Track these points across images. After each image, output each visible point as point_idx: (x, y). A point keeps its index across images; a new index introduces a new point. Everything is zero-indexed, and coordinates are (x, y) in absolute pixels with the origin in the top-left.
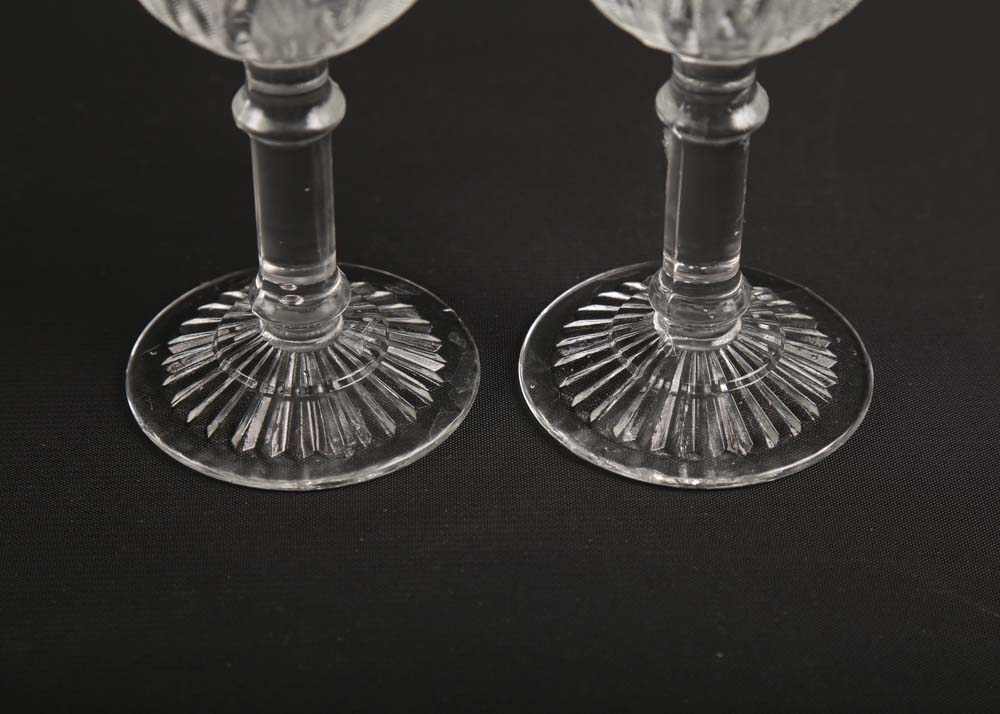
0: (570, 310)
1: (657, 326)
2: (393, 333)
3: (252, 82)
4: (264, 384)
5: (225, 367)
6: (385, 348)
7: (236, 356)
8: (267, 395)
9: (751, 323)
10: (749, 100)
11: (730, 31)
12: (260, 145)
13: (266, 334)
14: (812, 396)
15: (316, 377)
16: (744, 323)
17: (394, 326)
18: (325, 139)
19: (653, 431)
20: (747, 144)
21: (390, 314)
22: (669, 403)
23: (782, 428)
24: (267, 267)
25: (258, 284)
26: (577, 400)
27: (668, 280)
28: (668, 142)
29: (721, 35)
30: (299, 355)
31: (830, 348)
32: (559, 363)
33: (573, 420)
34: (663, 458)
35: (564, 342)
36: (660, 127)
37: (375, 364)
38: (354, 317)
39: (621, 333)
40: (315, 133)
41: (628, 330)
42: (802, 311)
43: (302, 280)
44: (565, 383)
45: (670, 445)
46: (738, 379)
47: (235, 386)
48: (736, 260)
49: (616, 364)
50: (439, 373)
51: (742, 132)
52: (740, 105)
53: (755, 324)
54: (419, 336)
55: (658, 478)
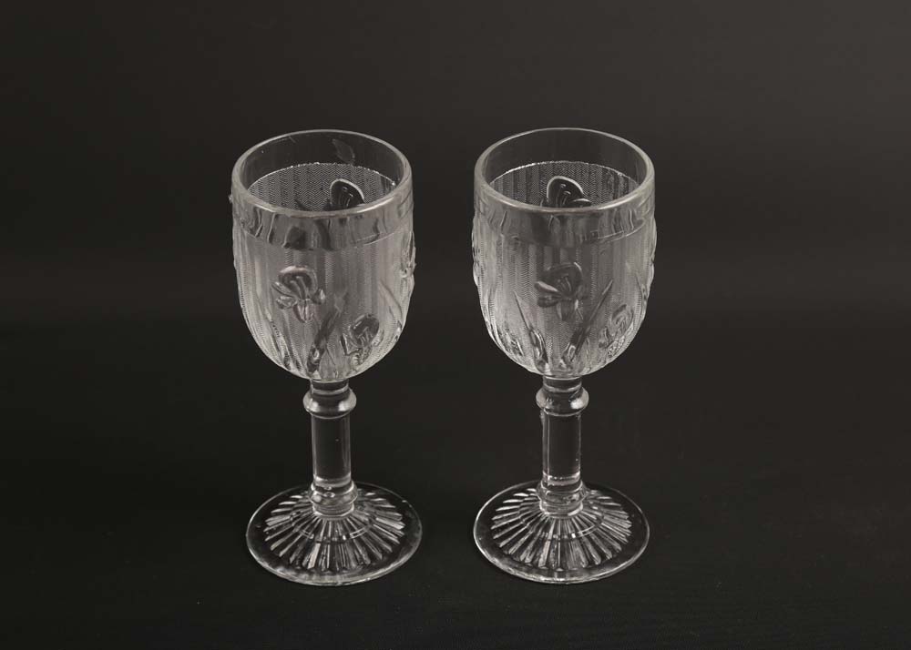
0: (499, 503)
1: (541, 508)
2: (378, 512)
3: (313, 390)
4: (317, 537)
5: (296, 530)
6: (375, 518)
7: (302, 525)
8: (318, 542)
9: (588, 506)
10: (579, 396)
11: (564, 365)
12: (316, 419)
13: (317, 513)
14: (618, 541)
15: (342, 532)
16: (584, 506)
17: (379, 508)
18: (346, 416)
19: (540, 557)
20: (580, 416)
21: (376, 503)
22: (547, 544)
23: (602, 555)
24: (318, 479)
25: (313, 488)
26: (502, 544)
27: (545, 485)
28: (543, 417)
29: (560, 366)
30: (333, 522)
31: (628, 519)
32: (493, 528)
33: (500, 553)
34: (544, 570)
35: (496, 518)
36: (539, 410)
37: (370, 526)
38: (358, 504)
39: (524, 511)
40: (343, 413)
41: (527, 510)
42: (615, 502)
43: (334, 486)
44: (497, 536)
45: (547, 563)
46: (581, 532)
47: (303, 538)
48: (578, 474)
49: (521, 526)
50: (402, 530)
51: (576, 410)
52: (574, 399)
53: (590, 507)
54: (391, 513)
55: (543, 579)
